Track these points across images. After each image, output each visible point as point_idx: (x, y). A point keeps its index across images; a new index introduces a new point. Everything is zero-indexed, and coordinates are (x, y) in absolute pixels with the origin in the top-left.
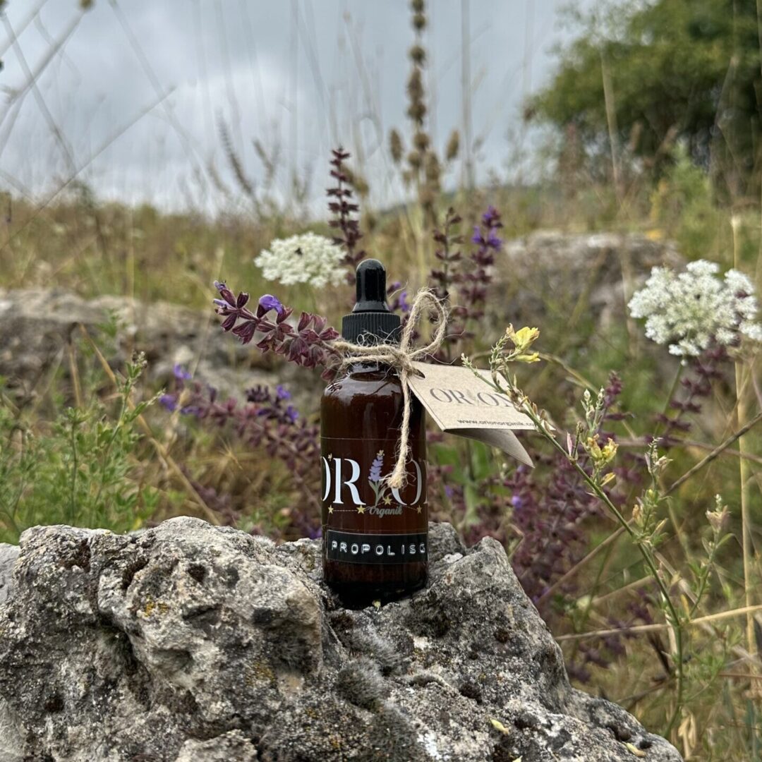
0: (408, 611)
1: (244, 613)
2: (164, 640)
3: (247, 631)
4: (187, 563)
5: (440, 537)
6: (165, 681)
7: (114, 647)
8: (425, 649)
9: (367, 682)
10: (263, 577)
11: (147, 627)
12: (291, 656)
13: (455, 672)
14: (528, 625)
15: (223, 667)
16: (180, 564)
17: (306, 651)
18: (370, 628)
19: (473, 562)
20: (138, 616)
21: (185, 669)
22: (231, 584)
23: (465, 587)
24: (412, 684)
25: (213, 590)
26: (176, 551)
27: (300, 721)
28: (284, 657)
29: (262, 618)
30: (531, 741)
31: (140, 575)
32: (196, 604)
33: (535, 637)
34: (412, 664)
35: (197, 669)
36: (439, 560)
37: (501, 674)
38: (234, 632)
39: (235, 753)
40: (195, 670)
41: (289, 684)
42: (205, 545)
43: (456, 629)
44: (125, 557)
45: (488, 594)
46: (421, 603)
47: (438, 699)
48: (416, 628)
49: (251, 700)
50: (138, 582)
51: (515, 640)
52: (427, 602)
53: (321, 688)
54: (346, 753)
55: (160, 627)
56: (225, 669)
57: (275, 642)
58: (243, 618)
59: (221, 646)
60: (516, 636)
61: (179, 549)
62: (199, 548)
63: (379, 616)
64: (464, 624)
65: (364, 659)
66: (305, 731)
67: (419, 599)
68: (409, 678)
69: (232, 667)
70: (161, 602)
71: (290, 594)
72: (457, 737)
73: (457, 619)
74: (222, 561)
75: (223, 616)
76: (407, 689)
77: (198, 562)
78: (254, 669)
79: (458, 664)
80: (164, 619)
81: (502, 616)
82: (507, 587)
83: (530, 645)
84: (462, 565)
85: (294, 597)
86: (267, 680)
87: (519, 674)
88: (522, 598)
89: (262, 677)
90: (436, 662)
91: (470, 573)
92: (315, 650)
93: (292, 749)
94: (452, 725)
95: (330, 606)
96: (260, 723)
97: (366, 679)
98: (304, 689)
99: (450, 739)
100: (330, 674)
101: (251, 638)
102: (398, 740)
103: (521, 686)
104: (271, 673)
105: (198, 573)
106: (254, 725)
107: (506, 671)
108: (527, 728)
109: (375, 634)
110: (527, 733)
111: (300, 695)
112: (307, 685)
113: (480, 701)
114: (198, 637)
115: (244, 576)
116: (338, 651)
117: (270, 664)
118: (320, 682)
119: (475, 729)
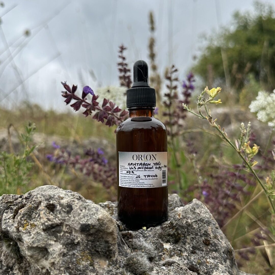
0: (160, 231)
1: (75, 226)
2: (33, 242)
3: (77, 236)
4: (46, 203)
5: (172, 200)
6: (36, 265)
7: (10, 249)
8: (169, 249)
9: (141, 263)
10: (86, 208)
11: (24, 236)
12: (101, 249)
13: (185, 259)
14: (219, 237)
15: (64, 255)
16: (42, 203)
17: (109, 247)
18: (141, 239)
19: (191, 208)
20: (20, 230)
21: (45, 258)
22: (68, 212)
23: (187, 219)
24: (164, 265)
25: (59, 216)
26: (41, 197)
28: (97, 249)
29: (85, 229)
31: (22, 211)
32: (50, 223)
33: (223, 242)
34: (163, 256)
35: (51, 257)
36: (173, 210)
37: (208, 260)
38: (70, 237)
40: (50, 257)
41: (100, 264)
42: (55, 194)
43: (184, 240)
44: (17, 205)
45: (199, 222)
46: (166, 227)
47: (178, 271)
48: (164, 239)
49: (80, 272)
50: (20, 214)
51: (213, 244)
52: (169, 226)
53: (117, 266)
55: (31, 235)
56: (66, 257)
57: (92, 242)
58: (75, 229)
59: (63, 244)
60: (214, 242)
61: (42, 197)
62: (52, 196)
63: (146, 234)
64: (188, 237)
65: (139, 252)
67: (165, 225)
68: (162, 262)
69: (69, 255)
70: (32, 223)
71: (100, 216)
73: (184, 235)
74: (64, 201)
75: (65, 229)
76: (162, 267)
77: (51, 202)
78: (81, 256)
79: (186, 256)
80: (33, 231)
81: (206, 233)
82: (208, 219)
83: (221, 246)
84: (185, 209)
85: (102, 217)
86: (88, 262)
87: (217, 260)
88: (215, 224)
89: (85, 260)
90: (175, 255)
91: (190, 213)
92: (114, 247)
95: (121, 229)
97: (141, 261)
98: (108, 267)
100: (122, 259)
101: (79, 239)
103: (218, 266)
104: (90, 258)
105: (51, 208)
107: (211, 259)
109: (144, 242)
111: (106, 270)
112: (110, 265)
113: (199, 273)
114: (51, 240)
115: (76, 208)
116: (126, 249)
117: (90, 253)
118: (116, 263)
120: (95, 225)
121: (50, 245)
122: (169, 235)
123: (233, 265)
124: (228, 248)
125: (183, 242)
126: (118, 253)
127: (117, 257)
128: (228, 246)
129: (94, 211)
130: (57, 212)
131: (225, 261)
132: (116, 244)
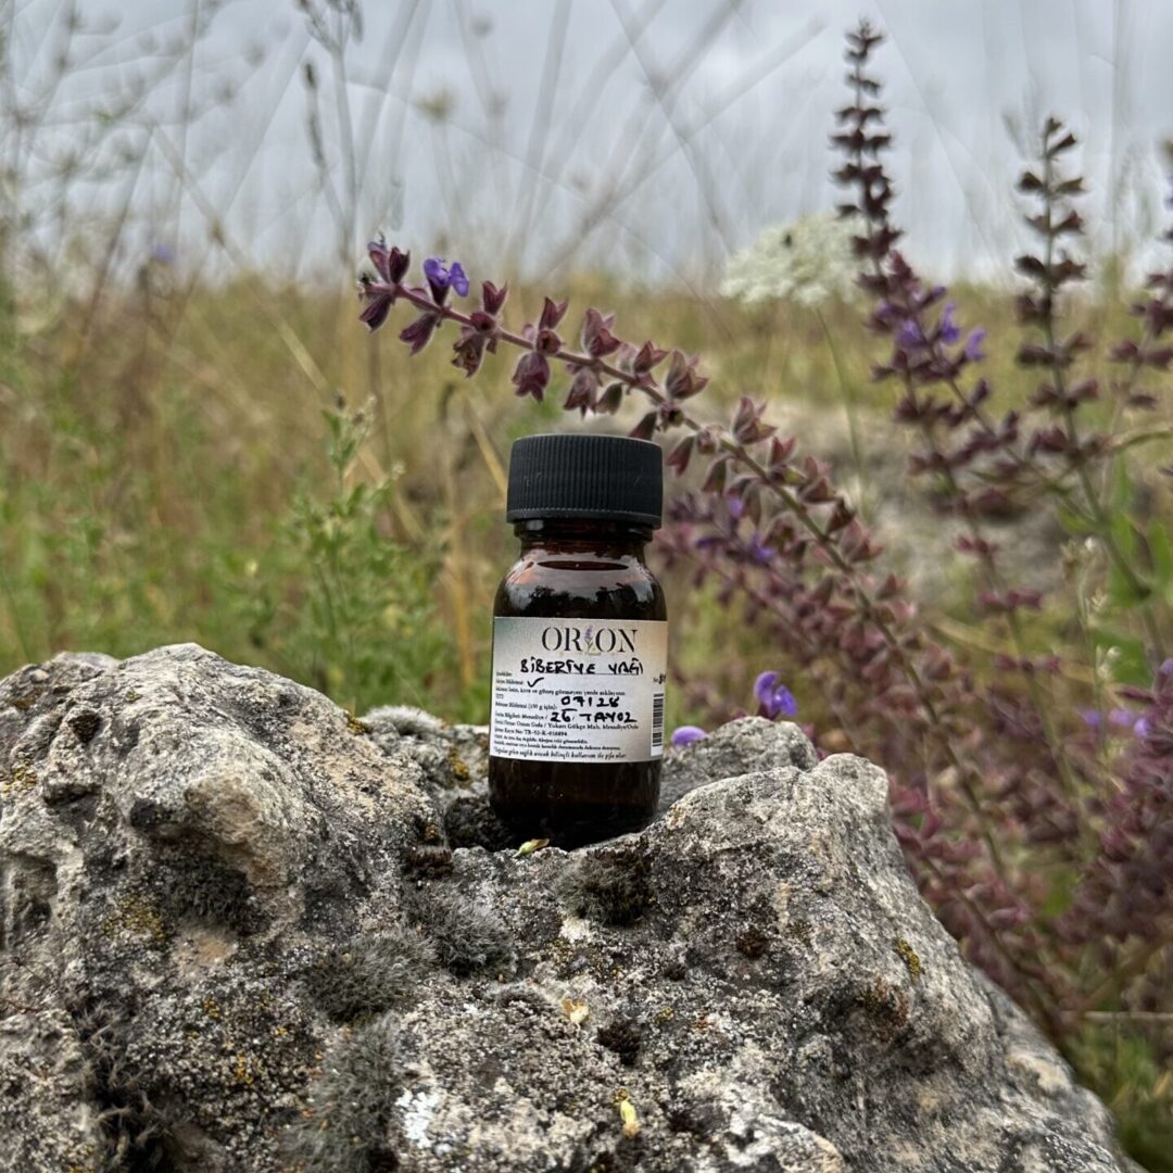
0: (577, 869)
1: (124, 805)
2: (12, 836)
3: (125, 840)
4: (84, 708)
8: (577, 942)
13: (618, 996)
14: (817, 931)
15: (82, 896)
16: (71, 710)
17: (241, 895)
19: (733, 790)
22: (122, 753)
27: (183, 1019)
29: (145, 817)
30: (683, 1161)
32: (63, 780)
33: (826, 957)
34: (539, 966)
37: (710, 1018)
38: (107, 838)
39: (46, 1050)
41: (202, 949)
43: (668, 917)
45: (746, 857)
49: (104, 964)
51: (778, 957)
54: (268, 1098)
56: (86, 903)
57: (175, 868)
58: (122, 814)
59: (86, 860)
60: (784, 950)
63: (517, 869)
64: (689, 909)
66: (185, 1037)
67: (612, 848)
69: (93, 899)
70: (33, 771)
72: (494, 1112)
75: (101, 807)
76: (466, 1006)
78: (122, 908)
79: (632, 981)
80: (22, 800)
81: (764, 905)
82: (793, 849)
83: (808, 972)
84: (708, 793)
85: (200, 786)
86: (144, 933)
87: (750, 1024)
88: (818, 875)
89: (133, 926)
90: (587, 971)
91: (720, 811)
92: (265, 897)
93: (151, 1066)
94: (496, 1089)
95: (429, 836)
96: (116, 1007)
97: (368, 968)
98: (226, 964)
99: (472, 1114)
100: (304, 948)
101: (128, 852)
102: (347, 1091)
103: (738, 1049)
104: (156, 921)
105: (87, 728)
106: (99, 1008)
107: (726, 1013)
108: (690, 1134)
109: (489, 900)
110: (678, 1143)
111: (212, 972)
112: (237, 958)
113: (629, 1060)
114: (65, 838)
115: (144, 741)
116: (360, 912)
117: (158, 906)
118: (271, 958)
119: (560, 1108)
120: (171, 812)
121: (60, 853)
122: (592, 889)
123: (923, 1066)
124: (846, 988)
125: (664, 925)
126: (290, 921)
127: (280, 935)
128: (856, 978)
129: (197, 760)
130: (95, 747)
131: (801, 1038)
132: (276, 887)
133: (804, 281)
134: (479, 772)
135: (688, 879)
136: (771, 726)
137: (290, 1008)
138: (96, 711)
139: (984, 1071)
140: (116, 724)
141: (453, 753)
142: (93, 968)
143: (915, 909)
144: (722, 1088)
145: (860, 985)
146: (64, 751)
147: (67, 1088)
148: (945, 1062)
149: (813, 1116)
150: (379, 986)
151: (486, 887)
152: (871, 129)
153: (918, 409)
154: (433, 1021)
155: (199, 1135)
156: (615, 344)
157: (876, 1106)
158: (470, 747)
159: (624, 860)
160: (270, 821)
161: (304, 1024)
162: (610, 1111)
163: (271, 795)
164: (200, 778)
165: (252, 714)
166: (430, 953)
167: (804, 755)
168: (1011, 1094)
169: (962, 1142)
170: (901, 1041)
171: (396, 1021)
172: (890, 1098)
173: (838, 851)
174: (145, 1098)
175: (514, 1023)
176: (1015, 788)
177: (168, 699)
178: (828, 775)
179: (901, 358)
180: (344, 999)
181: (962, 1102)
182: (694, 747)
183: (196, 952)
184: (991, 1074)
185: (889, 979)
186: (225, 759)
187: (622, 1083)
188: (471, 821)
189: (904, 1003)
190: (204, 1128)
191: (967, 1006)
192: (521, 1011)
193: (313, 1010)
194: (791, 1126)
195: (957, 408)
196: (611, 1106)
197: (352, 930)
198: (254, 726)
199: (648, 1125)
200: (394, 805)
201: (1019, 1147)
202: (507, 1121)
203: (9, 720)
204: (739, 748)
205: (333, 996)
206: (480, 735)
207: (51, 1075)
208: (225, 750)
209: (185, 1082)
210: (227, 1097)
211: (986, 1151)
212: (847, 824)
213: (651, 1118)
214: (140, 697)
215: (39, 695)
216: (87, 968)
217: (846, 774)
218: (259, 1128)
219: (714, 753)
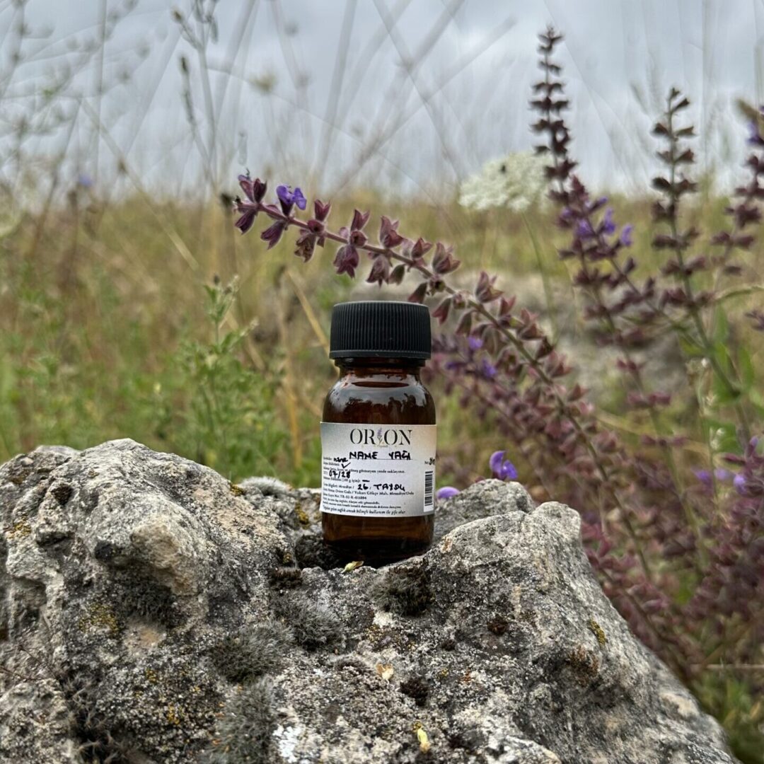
0: (382, 580)
1: (90, 545)
3: (91, 567)
4: (61, 482)
8: (384, 627)
13: (412, 661)
14: (540, 617)
15: (64, 604)
16: (53, 484)
17: (168, 602)
19: (483, 527)
21: (44, 603)
22: (88, 511)
29: (105, 552)
32: (49, 530)
33: (546, 634)
34: (360, 643)
37: (472, 674)
38: (79, 566)
39: (44, 706)
41: (143, 637)
45: (492, 570)
49: (80, 648)
51: (515, 634)
54: (189, 733)
57: (124, 585)
58: (89, 551)
59: (66, 581)
60: (518, 629)
63: (344, 581)
64: (456, 604)
66: (134, 695)
67: (405, 566)
69: (70, 606)
70: (28, 524)
71: (138, 528)
72: (337, 739)
74: (92, 484)
75: (75, 547)
78: (90, 612)
79: (421, 652)
80: (22, 543)
81: (505, 600)
82: (523, 564)
83: (534, 643)
84: (466, 529)
85: (140, 531)
86: (106, 627)
87: (498, 677)
88: (539, 581)
89: (98, 623)
90: (392, 646)
91: (475, 541)
92: (183, 602)
93: (112, 714)
94: (337, 724)
95: (286, 561)
96: (88, 676)
97: (251, 647)
98: (159, 647)
99: (322, 740)
100: (209, 635)
101: (93, 575)
102: (241, 727)
103: (491, 694)
104: (113, 620)
105: (64, 495)
106: (77, 677)
107: (482, 671)
108: (463, 750)
109: (326, 601)
110: (456, 755)
111: (150, 652)
112: (166, 643)
113: (421, 703)
114: (51, 567)
115: (102, 503)
116: (244, 611)
117: (114, 610)
118: (188, 642)
119: (379, 735)
120: (122, 549)
121: (48, 577)
122: (393, 592)
123: (608, 702)
124: (559, 653)
125: (440, 616)
126: (200, 617)
127: (193, 627)
128: (565, 646)
129: (137, 515)
130: (70, 508)
131: (531, 686)
132: (190, 596)
133: (514, 196)
134: (316, 518)
135: (455, 585)
136: (504, 485)
137: (202, 674)
138: (69, 484)
139: (647, 704)
140: (83, 493)
141: (298, 507)
142: (72, 651)
143: (600, 601)
144: (482, 719)
145: (568, 651)
146: (49, 511)
147: (58, 729)
148: (622, 699)
149: (541, 736)
150: (259, 659)
151: (324, 593)
152: (556, 97)
153: (589, 277)
154: (295, 681)
155: (144, 758)
156: (399, 240)
157: (579, 729)
158: (309, 503)
159: (413, 574)
160: (186, 553)
161: (211, 684)
162: (410, 736)
163: (186, 537)
164: (140, 527)
165: (170, 484)
166: (290, 637)
167: (526, 503)
168: (663, 719)
169: (634, 750)
170: (594, 686)
171: (271, 681)
172: (588, 723)
173: (551, 565)
174: (109, 735)
175: (347, 680)
176: (655, 521)
177: (116, 476)
178: (543, 516)
179: (578, 245)
180: (237, 668)
181: (633, 724)
182: (454, 499)
183: (139, 640)
184: (651, 706)
185: (586, 646)
186: (156, 513)
187: (417, 718)
188: (312, 550)
189: (596, 662)
190: (147, 753)
191: (635, 663)
192: (351, 672)
193: (217, 675)
194: (527, 743)
195: (615, 276)
196: (411, 732)
197: (239, 623)
198: (171, 492)
199: (435, 744)
200: (263, 541)
201: (670, 752)
202: (345, 744)
203: (9, 490)
204: (483, 499)
205: (229, 666)
206: (315, 494)
207: (48, 721)
208: (155, 508)
209: (136, 724)
210: (162, 733)
211: (649, 756)
212: (556, 547)
213: (437, 739)
214: (97, 474)
215: (28, 474)
216: (68, 651)
217: (553, 515)
218: (183, 753)
219: (467, 503)
